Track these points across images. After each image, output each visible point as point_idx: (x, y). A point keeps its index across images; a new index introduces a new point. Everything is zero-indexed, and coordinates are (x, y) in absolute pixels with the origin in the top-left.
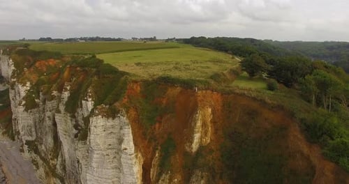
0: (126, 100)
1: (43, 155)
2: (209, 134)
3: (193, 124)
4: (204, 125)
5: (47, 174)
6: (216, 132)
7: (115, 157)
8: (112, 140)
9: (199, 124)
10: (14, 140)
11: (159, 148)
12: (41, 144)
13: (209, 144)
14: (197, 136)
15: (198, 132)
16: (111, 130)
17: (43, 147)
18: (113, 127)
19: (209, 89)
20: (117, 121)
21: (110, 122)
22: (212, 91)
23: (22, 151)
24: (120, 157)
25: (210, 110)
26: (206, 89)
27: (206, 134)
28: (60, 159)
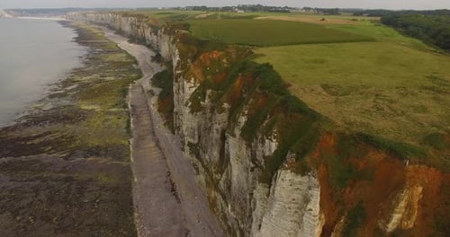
0: (317, 154)
1: (205, 163)
2: (414, 218)
3: (394, 202)
4: (409, 206)
5: (208, 184)
6: (423, 217)
7: (296, 212)
8: (297, 196)
9: (402, 204)
10: (174, 133)
11: (346, 214)
12: (205, 152)
13: (411, 229)
14: (396, 217)
15: (399, 213)
16: (299, 186)
17: (207, 157)
18: (301, 183)
19: (424, 163)
20: (305, 179)
21: (299, 179)
22: (429, 166)
23: (183, 150)
24: (303, 215)
25: (420, 189)
26: (420, 163)
27: (409, 217)
28: (224, 176)
